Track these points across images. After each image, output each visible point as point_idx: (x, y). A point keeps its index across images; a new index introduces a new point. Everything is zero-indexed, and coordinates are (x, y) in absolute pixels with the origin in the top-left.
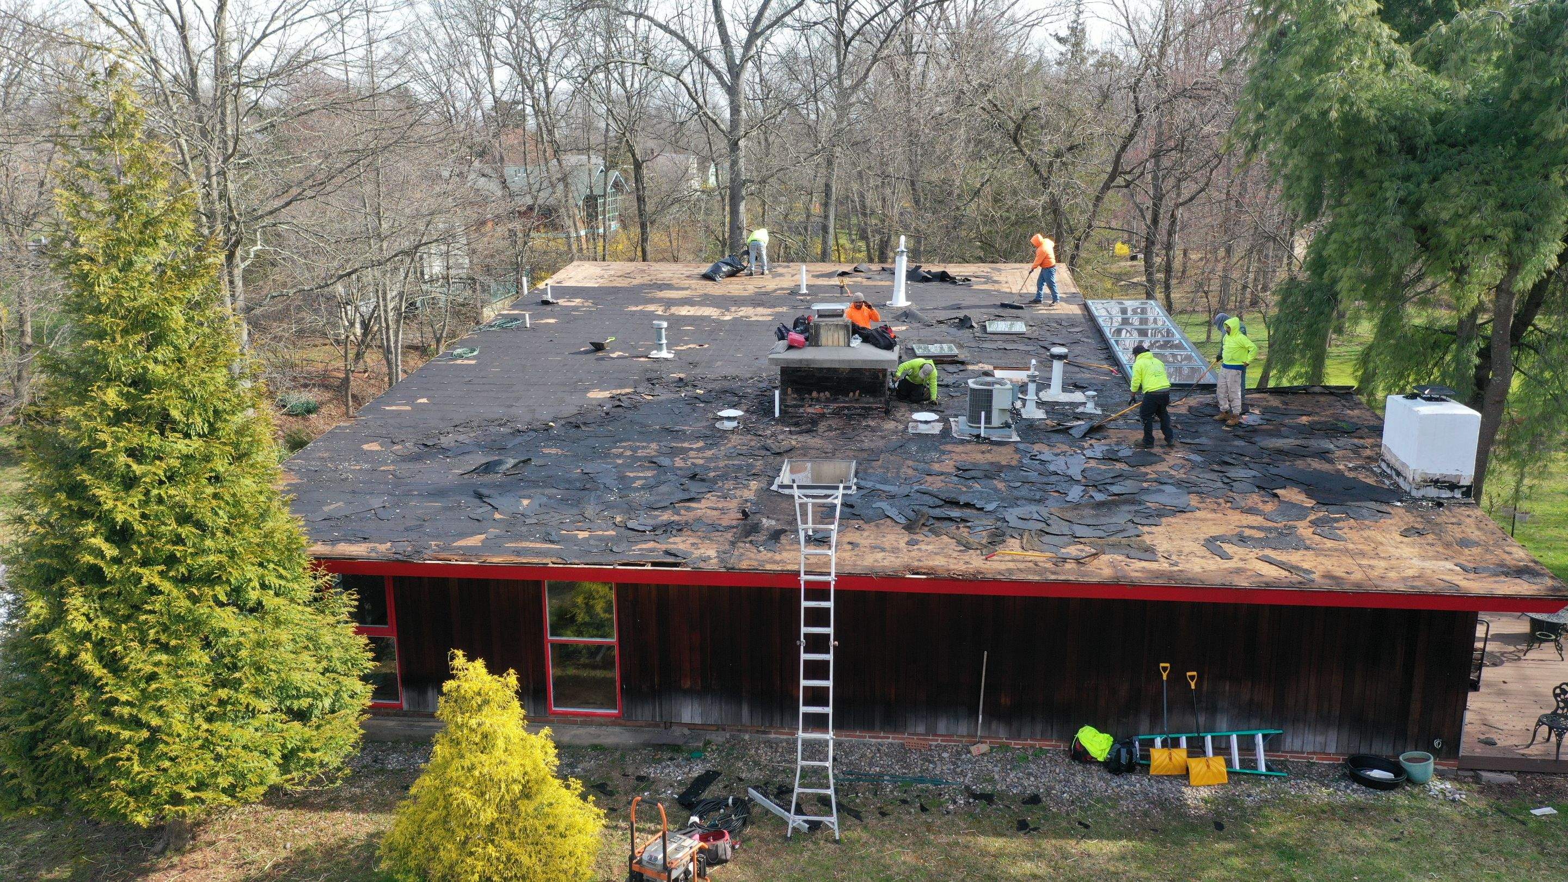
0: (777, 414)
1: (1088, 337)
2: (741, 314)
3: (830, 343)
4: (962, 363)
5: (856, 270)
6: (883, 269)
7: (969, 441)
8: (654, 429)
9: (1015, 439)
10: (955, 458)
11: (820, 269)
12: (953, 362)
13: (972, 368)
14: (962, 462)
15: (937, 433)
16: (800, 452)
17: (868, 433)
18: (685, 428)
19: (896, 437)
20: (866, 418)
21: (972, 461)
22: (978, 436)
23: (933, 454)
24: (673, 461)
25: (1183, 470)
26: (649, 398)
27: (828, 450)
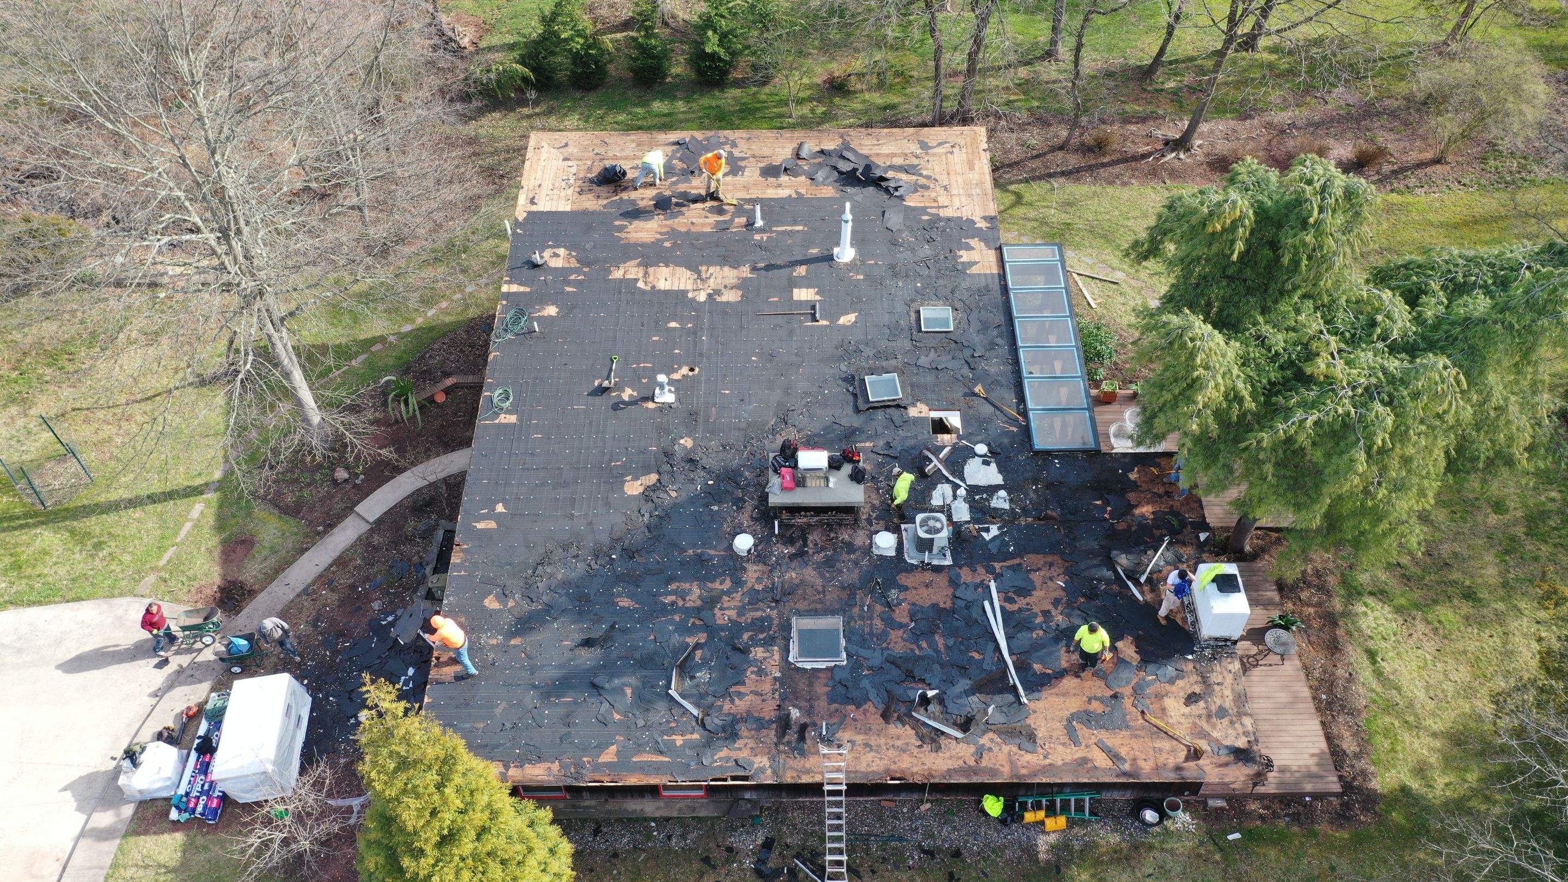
0: (777, 531)
1: (1002, 336)
2: (712, 284)
4: (904, 408)
5: (798, 156)
6: (823, 152)
7: (917, 567)
8: (690, 556)
9: (948, 562)
10: (909, 597)
11: (766, 151)
12: (898, 406)
13: (913, 412)
14: (914, 604)
15: (894, 554)
16: (800, 592)
17: (845, 557)
18: (712, 552)
19: (865, 562)
20: (840, 525)
21: (920, 602)
22: (923, 562)
23: (893, 591)
24: (714, 615)
25: (1060, 608)
26: (674, 494)
27: (820, 589)
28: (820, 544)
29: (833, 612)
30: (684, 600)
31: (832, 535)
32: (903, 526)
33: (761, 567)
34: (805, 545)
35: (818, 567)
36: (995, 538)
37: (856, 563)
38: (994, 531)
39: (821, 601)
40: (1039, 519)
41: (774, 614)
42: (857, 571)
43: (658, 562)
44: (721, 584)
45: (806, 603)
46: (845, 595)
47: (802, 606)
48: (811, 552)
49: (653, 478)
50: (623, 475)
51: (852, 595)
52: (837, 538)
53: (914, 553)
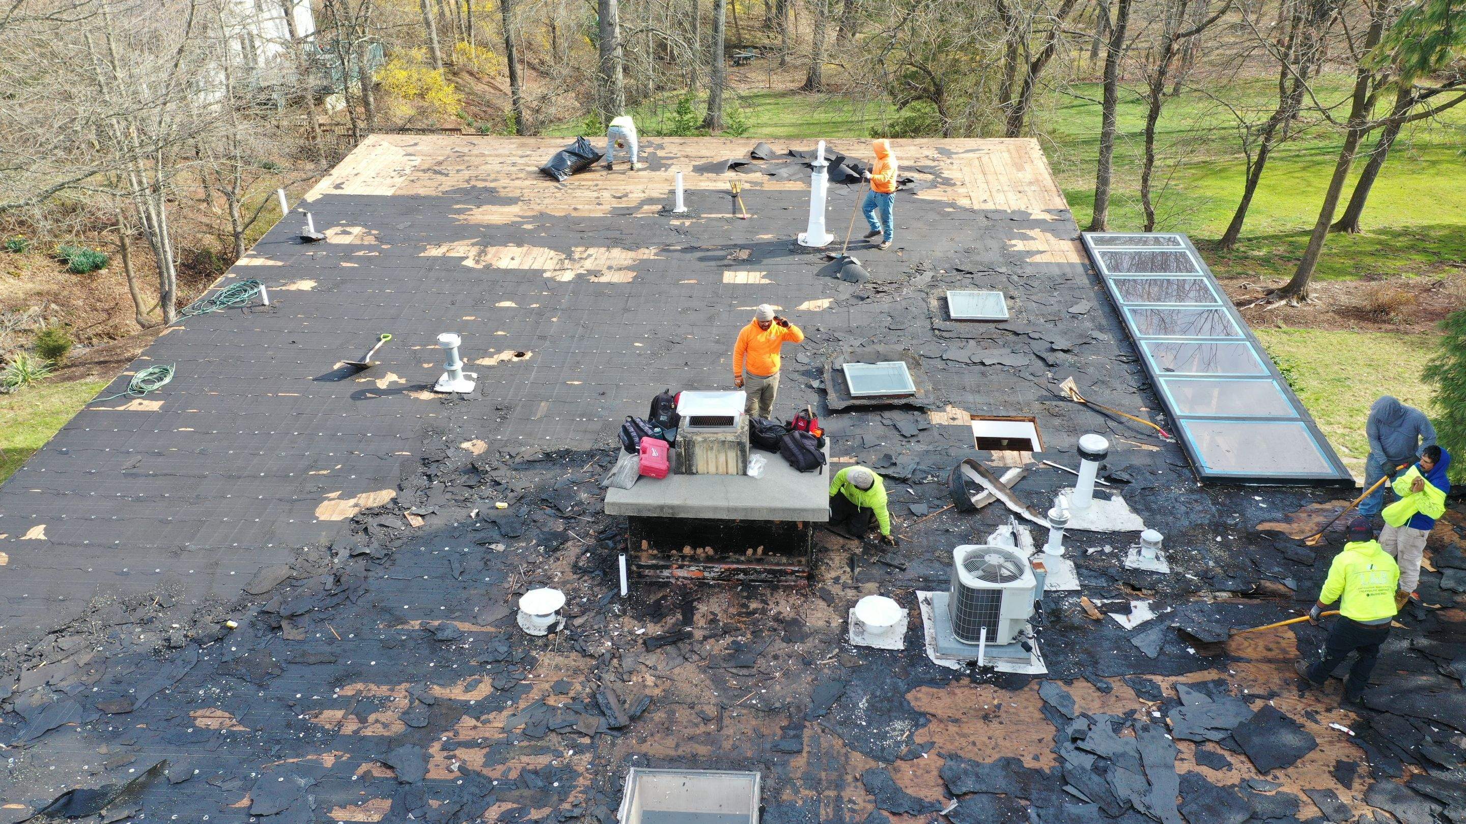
0: (624, 591)
1: (1101, 329)
2: (589, 264)
3: (712, 469)
4: (922, 410)
5: (754, 156)
6: (791, 154)
7: (957, 676)
8: (409, 633)
9: (1037, 667)
10: (939, 740)
11: (704, 152)
12: (908, 408)
13: (937, 418)
14: (953, 756)
15: (900, 646)
16: (659, 716)
17: (780, 647)
18: (465, 626)
19: (828, 661)
20: (775, 588)
21: (969, 753)
22: (972, 664)
23: (898, 725)
24: (427, 758)
25: (1356, 784)
26: (417, 522)
27: (711, 711)
28: (723, 619)
29: (738, 765)
30: (363, 720)
31: (754, 605)
32: (921, 595)
33: (573, 660)
34: (688, 619)
35: (710, 666)
36: (1144, 626)
37: (807, 662)
38: (1141, 612)
39: (709, 739)
40: (1245, 595)
41: (583, 762)
42: (807, 677)
43: (331, 641)
44: (467, 690)
45: (671, 742)
46: (774, 728)
47: (657, 747)
48: (698, 634)
49: (385, 496)
50: (324, 490)
51: (795, 728)
52: (764, 612)
53: (950, 641)
